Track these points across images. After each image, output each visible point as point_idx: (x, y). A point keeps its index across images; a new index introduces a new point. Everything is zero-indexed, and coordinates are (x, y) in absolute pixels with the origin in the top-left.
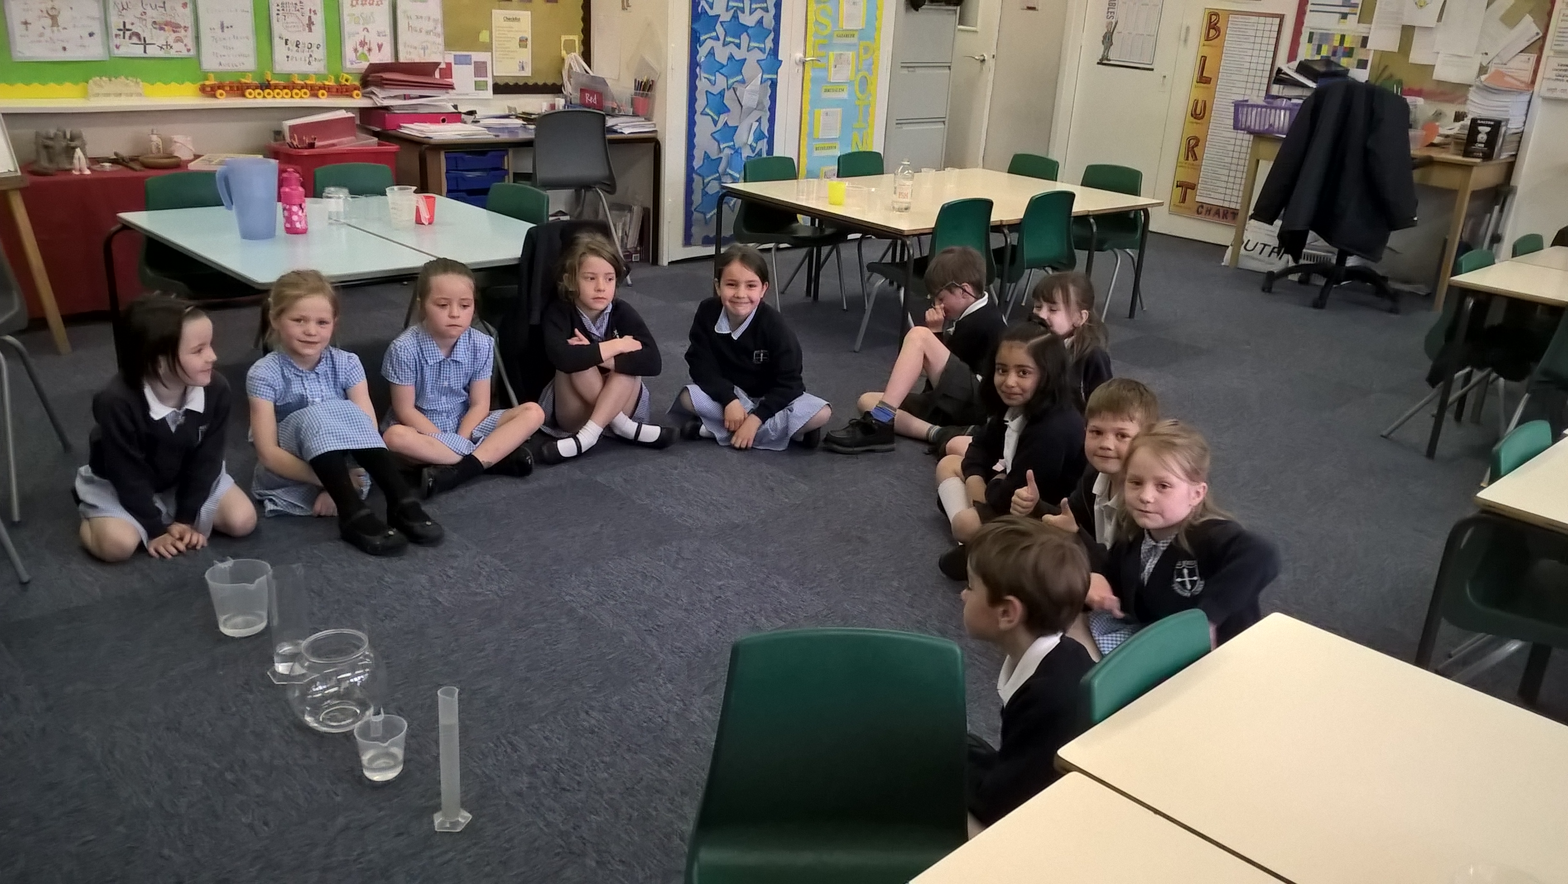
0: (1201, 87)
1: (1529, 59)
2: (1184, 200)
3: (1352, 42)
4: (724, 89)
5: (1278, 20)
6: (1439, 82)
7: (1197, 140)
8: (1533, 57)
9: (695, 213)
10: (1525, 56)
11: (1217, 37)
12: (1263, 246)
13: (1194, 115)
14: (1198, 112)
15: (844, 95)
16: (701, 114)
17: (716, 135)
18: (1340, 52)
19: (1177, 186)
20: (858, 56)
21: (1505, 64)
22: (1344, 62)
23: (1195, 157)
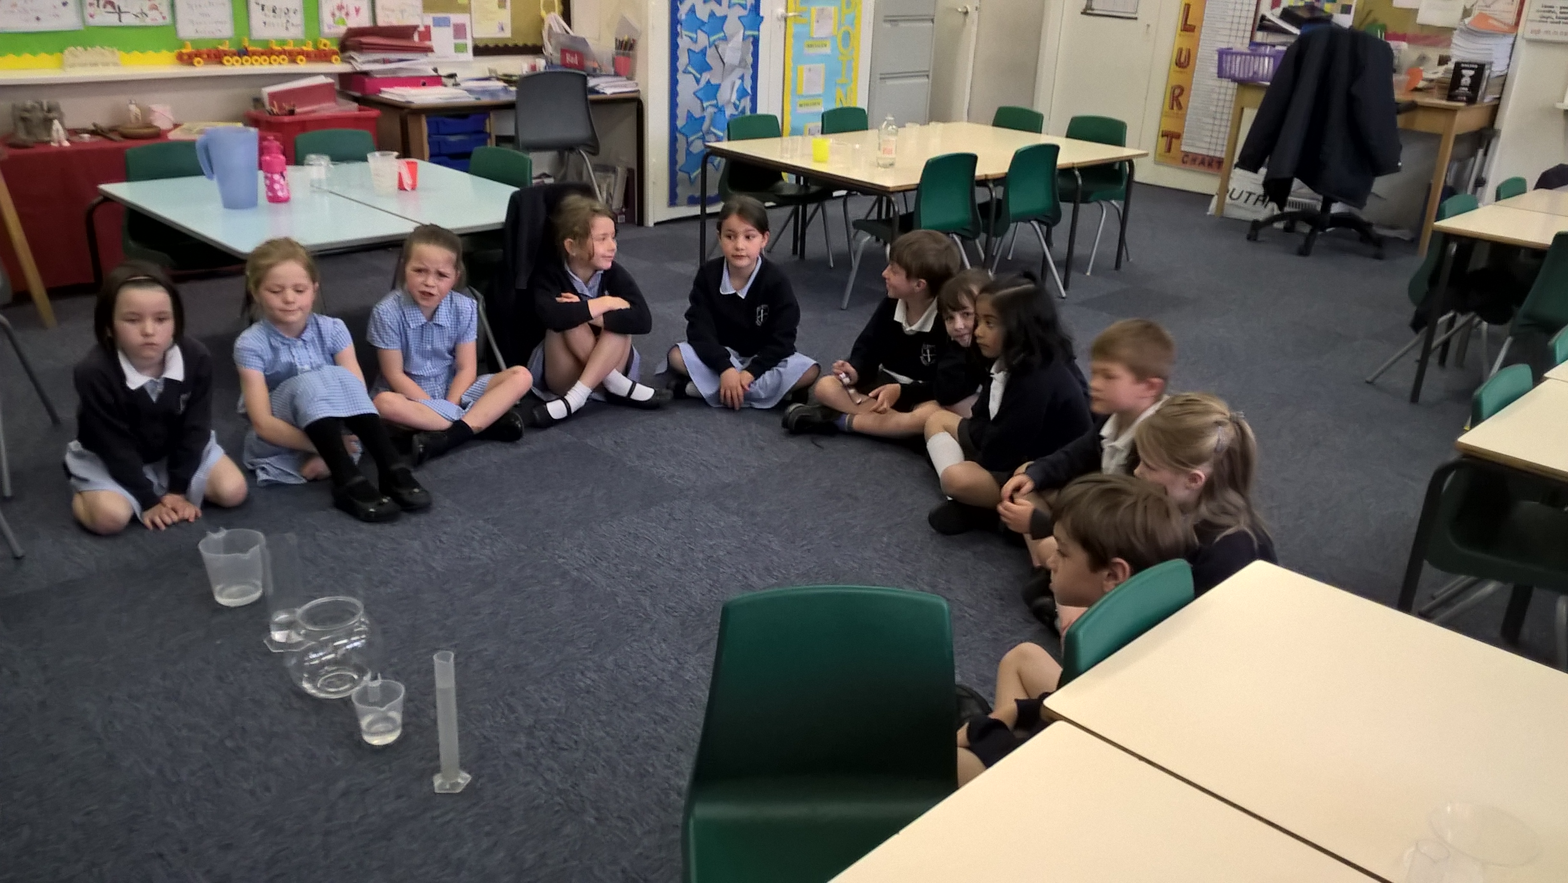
0: (1184, 35)
2: (1169, 150)
4: (706, 48)
6: (1423, 26)
7: (1182, 90)
9: (680, 173)
12: (1247, 195)
13: (1179, 64)
14: (1183, 60)
15: (827, 50)
16: (684, 72)
17: (699, 94)
19: (1163, 136)
20: (840, 10)
21: (1489, 7)
22: (1328, 7)
23: (1180, 107)
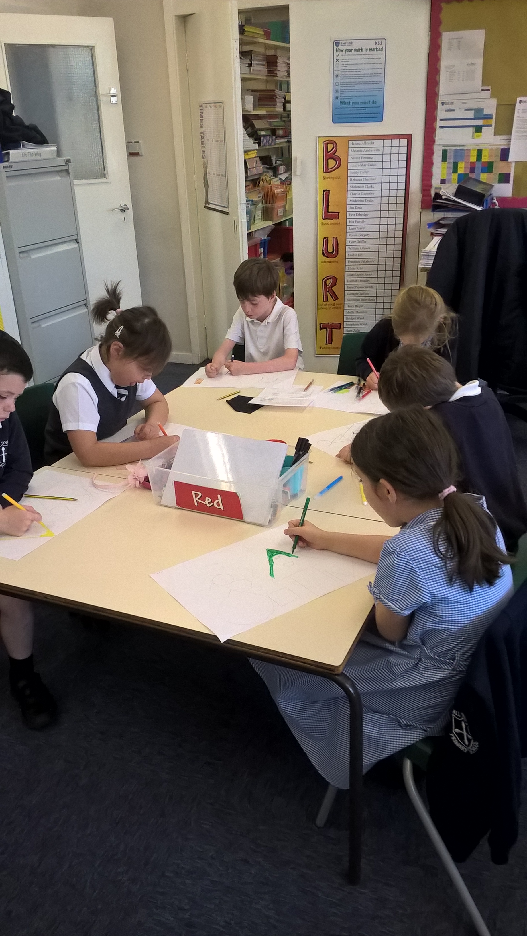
0: (328, 224)
2: (330, 341)
3: (490, 156)
5: (404, 142)
7: (335, 280)
11: (337, 168)
13: (326, 254)
14: (330, 250)
18: (479, 166)
19: (321, 329)
22: (484, 177)
23: (335, 297)
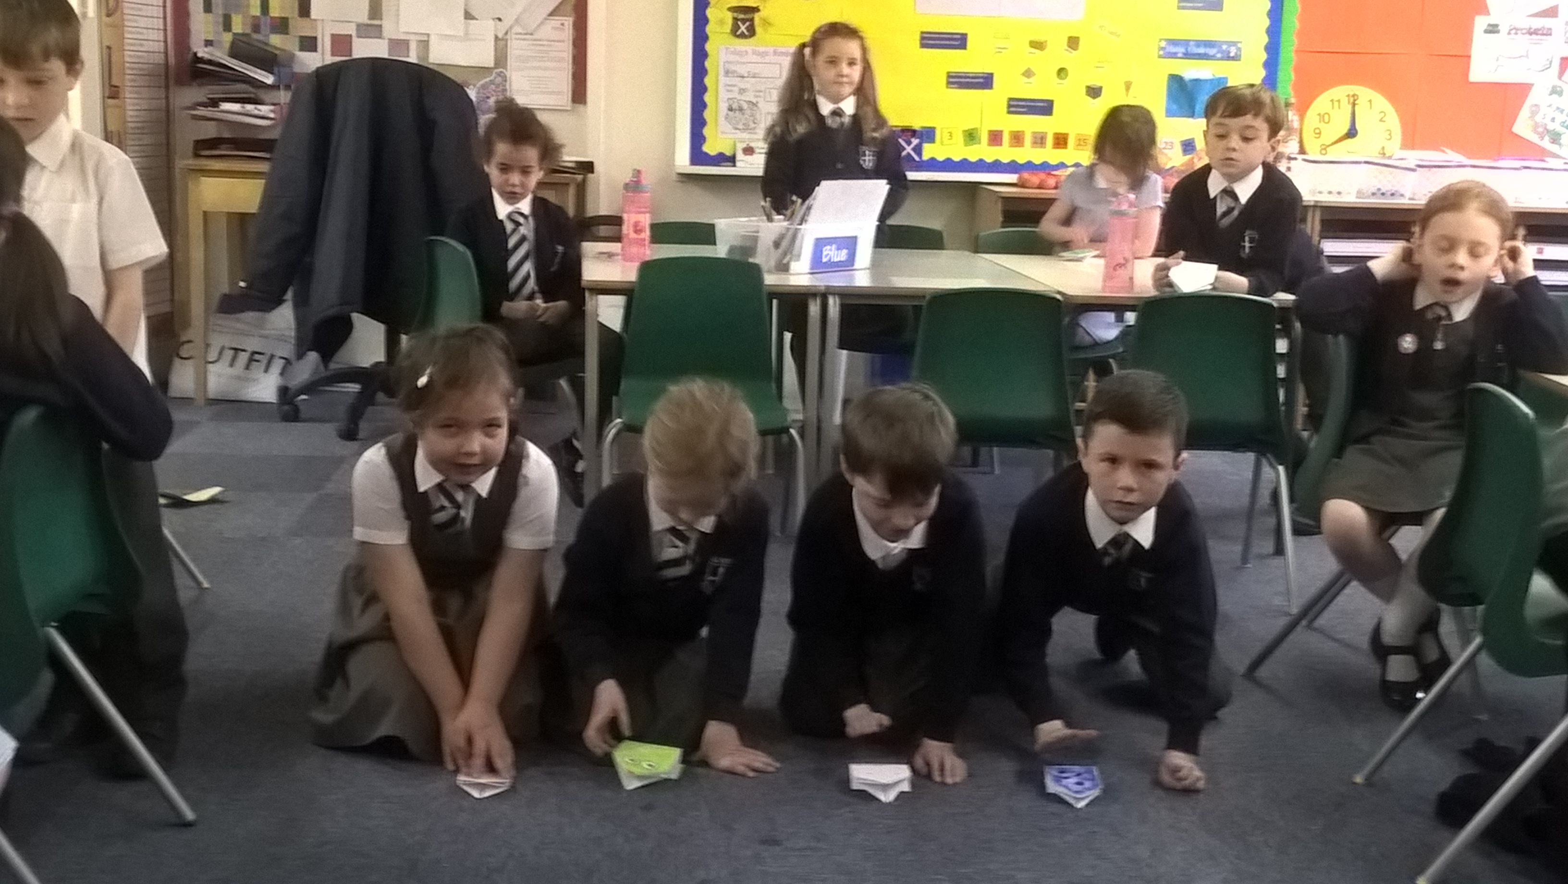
1: (563, 24)
3: (283, 8)
8: (569, 22)
10: (556, 21)
12: (233, 351)
18: (265, 23)
21: (531, 34)
22: (276, 40)
